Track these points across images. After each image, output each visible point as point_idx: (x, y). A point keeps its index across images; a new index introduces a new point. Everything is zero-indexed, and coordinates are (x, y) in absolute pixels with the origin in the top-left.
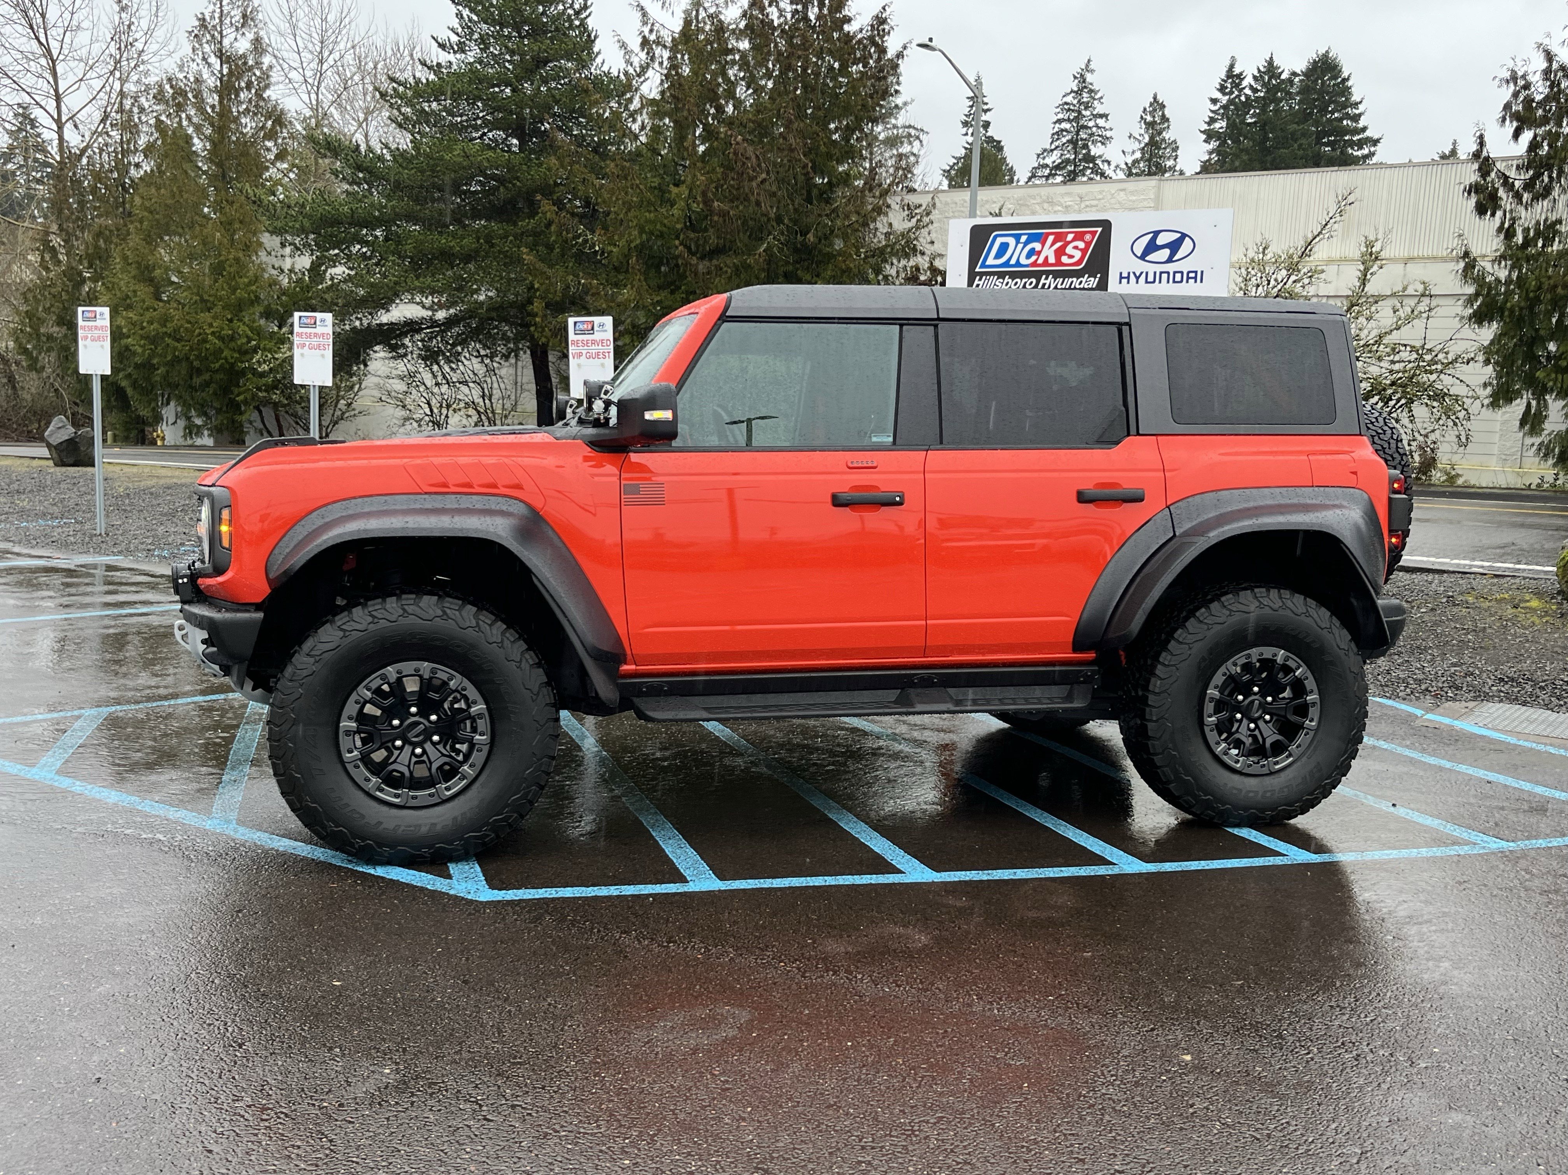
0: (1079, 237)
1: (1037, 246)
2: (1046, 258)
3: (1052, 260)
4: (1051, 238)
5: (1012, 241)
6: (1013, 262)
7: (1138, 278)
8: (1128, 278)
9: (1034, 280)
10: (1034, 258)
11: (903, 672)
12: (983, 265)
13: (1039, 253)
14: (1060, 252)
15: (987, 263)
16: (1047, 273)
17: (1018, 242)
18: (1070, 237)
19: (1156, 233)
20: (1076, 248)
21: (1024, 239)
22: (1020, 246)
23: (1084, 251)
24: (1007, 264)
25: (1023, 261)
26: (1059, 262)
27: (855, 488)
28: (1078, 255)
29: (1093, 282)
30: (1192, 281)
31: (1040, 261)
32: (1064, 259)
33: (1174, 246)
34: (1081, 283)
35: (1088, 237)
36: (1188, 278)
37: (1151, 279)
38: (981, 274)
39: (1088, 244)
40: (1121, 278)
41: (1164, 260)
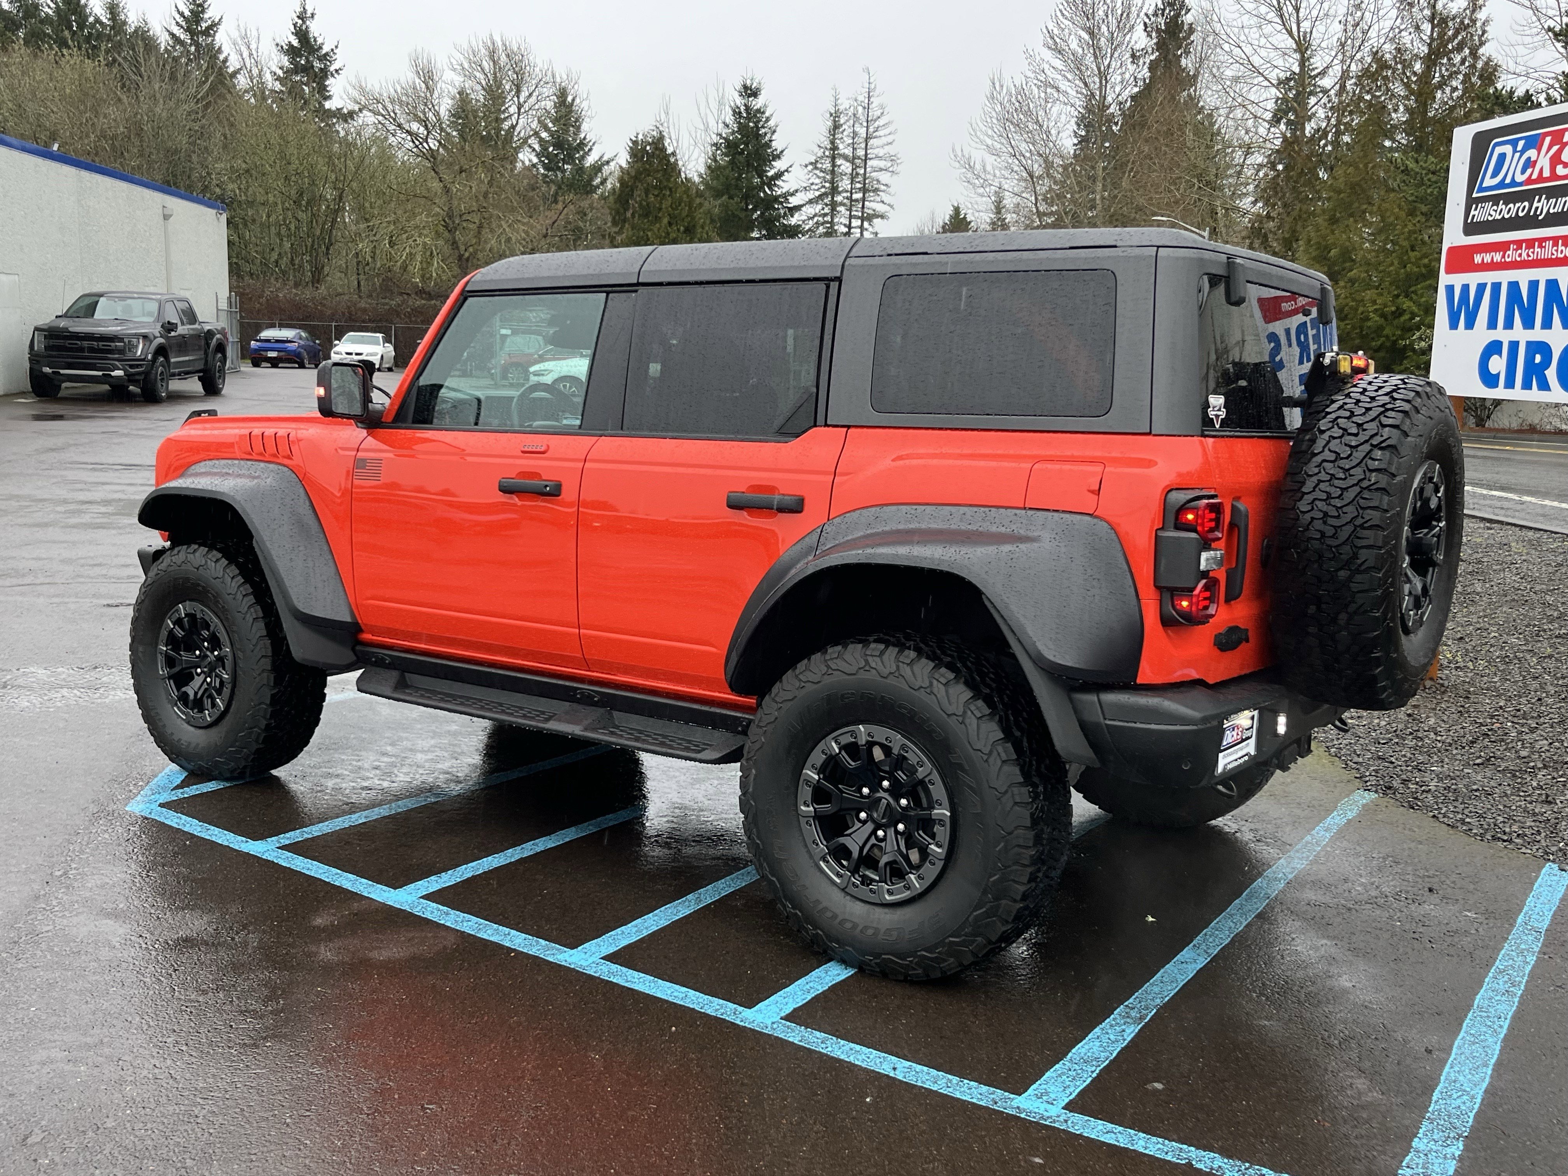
1: (1532, 153)
4: (1548, 140)
5: (1508, 149)
6: (1508, 181)
11: (567, 684)
22: (1517, 155)
27: (523, 474)
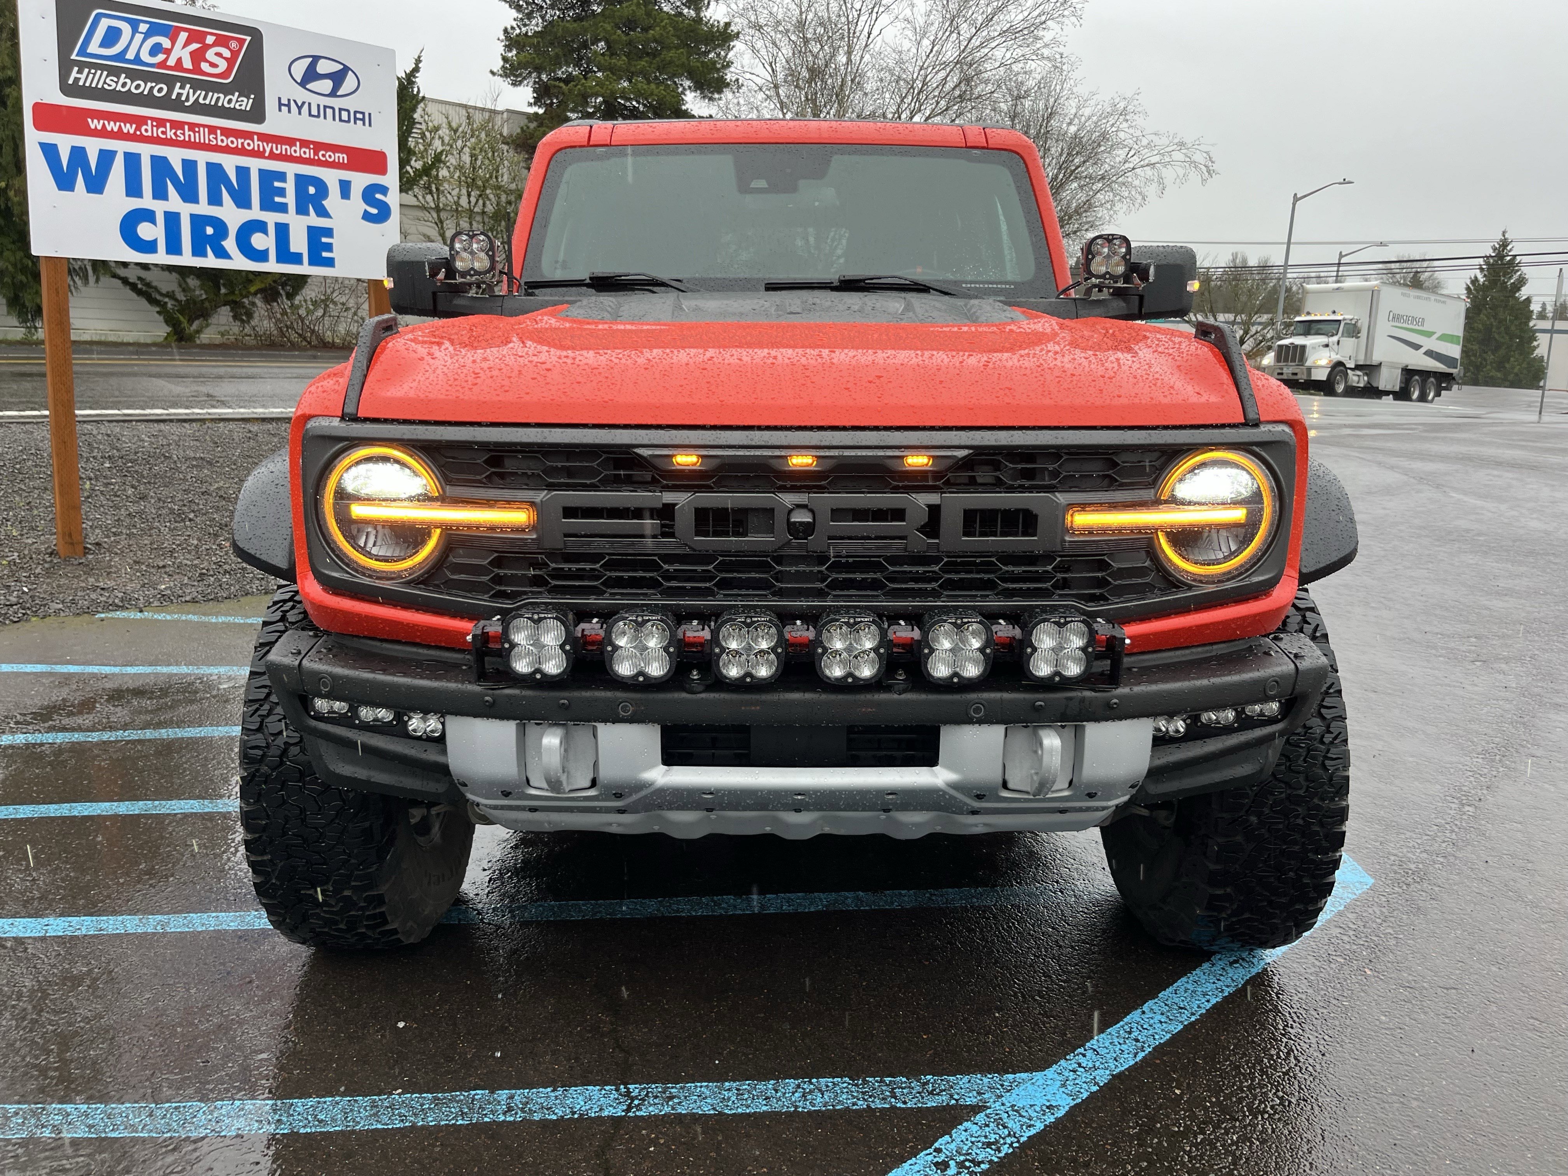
0: (221, 41)
2: (179, 60)
3: (187, 64)
7: (300, 108)
8: (288, 106)
9: (165, 88)
10: (161, 57)
12: (83, 52)
13: (168, 52)
14: (198, 57)
15: (90, 50)
16: (184, 81)
17: (135, 30)
18: (210, 40)
19: (316, 59)
20: (218, 54)
21: (143, 28)
23: (231, 62)
24: (120, 57)
25: (145, 57)
26: (197, 69)
28: (223, 65)
29: (246, 104)
30: (359, 123)
31: (171, 62)
32: (205, 66)
33: (338, 78)
34: (230, 101)
35: (234, 45)
36: (356, 119)
37: (314, 112)
38: (82, 66)
39: (235, 54)
40: (280, 105)
41: (328, 92)
